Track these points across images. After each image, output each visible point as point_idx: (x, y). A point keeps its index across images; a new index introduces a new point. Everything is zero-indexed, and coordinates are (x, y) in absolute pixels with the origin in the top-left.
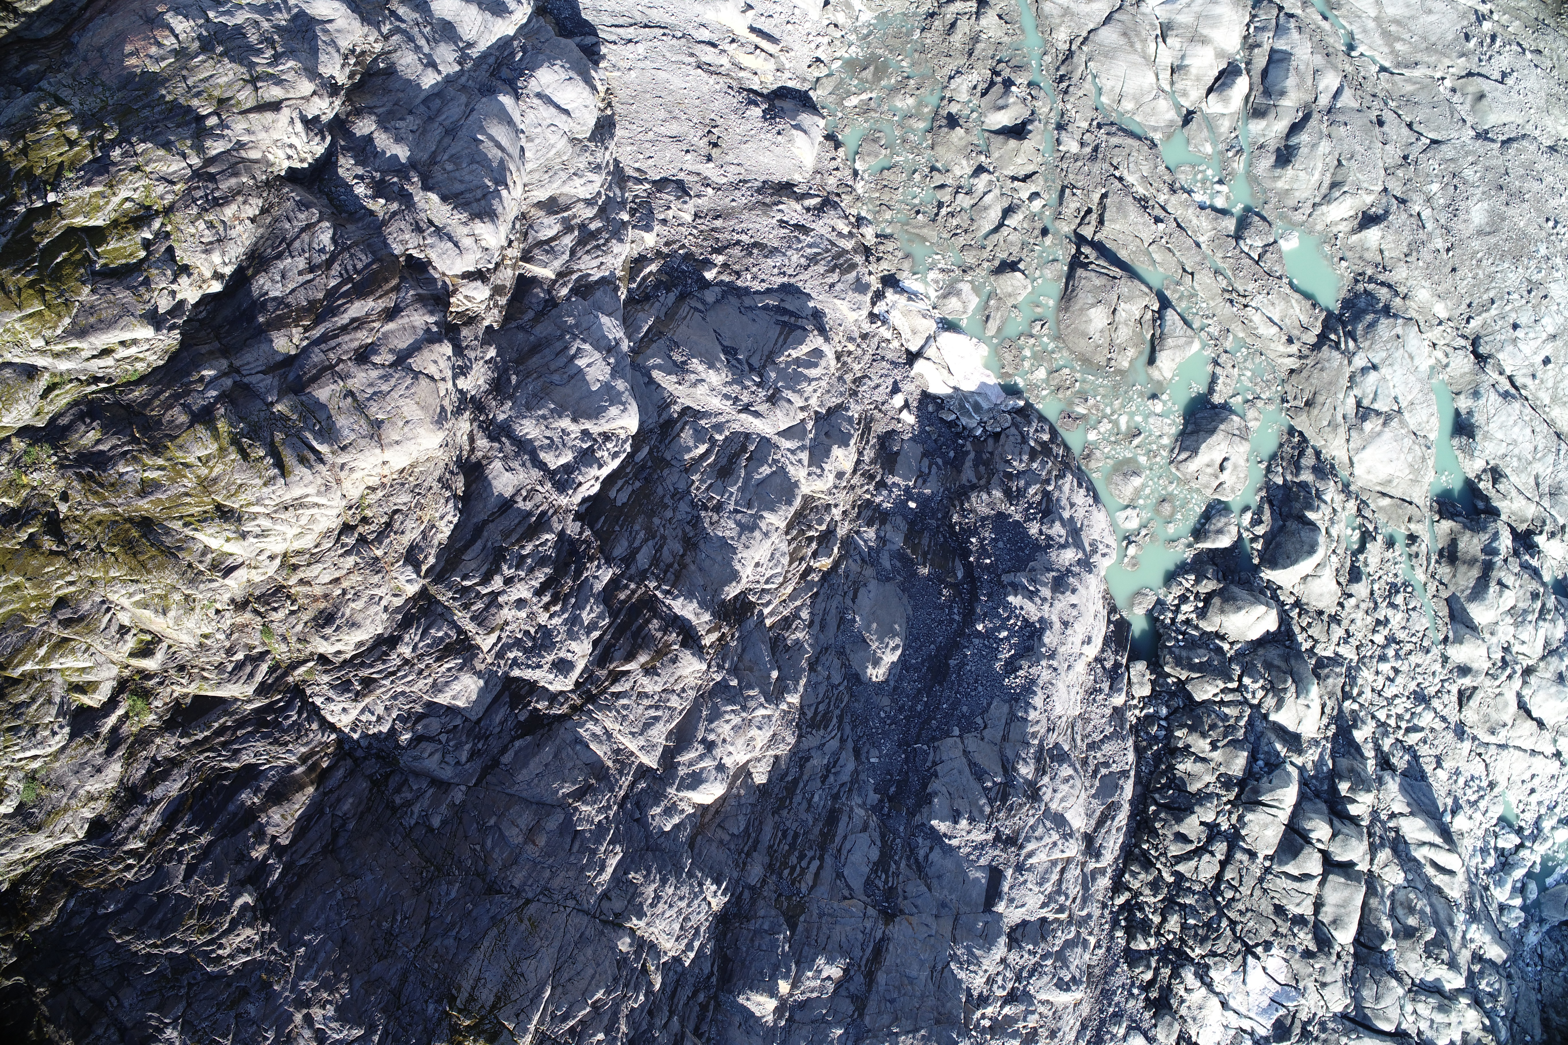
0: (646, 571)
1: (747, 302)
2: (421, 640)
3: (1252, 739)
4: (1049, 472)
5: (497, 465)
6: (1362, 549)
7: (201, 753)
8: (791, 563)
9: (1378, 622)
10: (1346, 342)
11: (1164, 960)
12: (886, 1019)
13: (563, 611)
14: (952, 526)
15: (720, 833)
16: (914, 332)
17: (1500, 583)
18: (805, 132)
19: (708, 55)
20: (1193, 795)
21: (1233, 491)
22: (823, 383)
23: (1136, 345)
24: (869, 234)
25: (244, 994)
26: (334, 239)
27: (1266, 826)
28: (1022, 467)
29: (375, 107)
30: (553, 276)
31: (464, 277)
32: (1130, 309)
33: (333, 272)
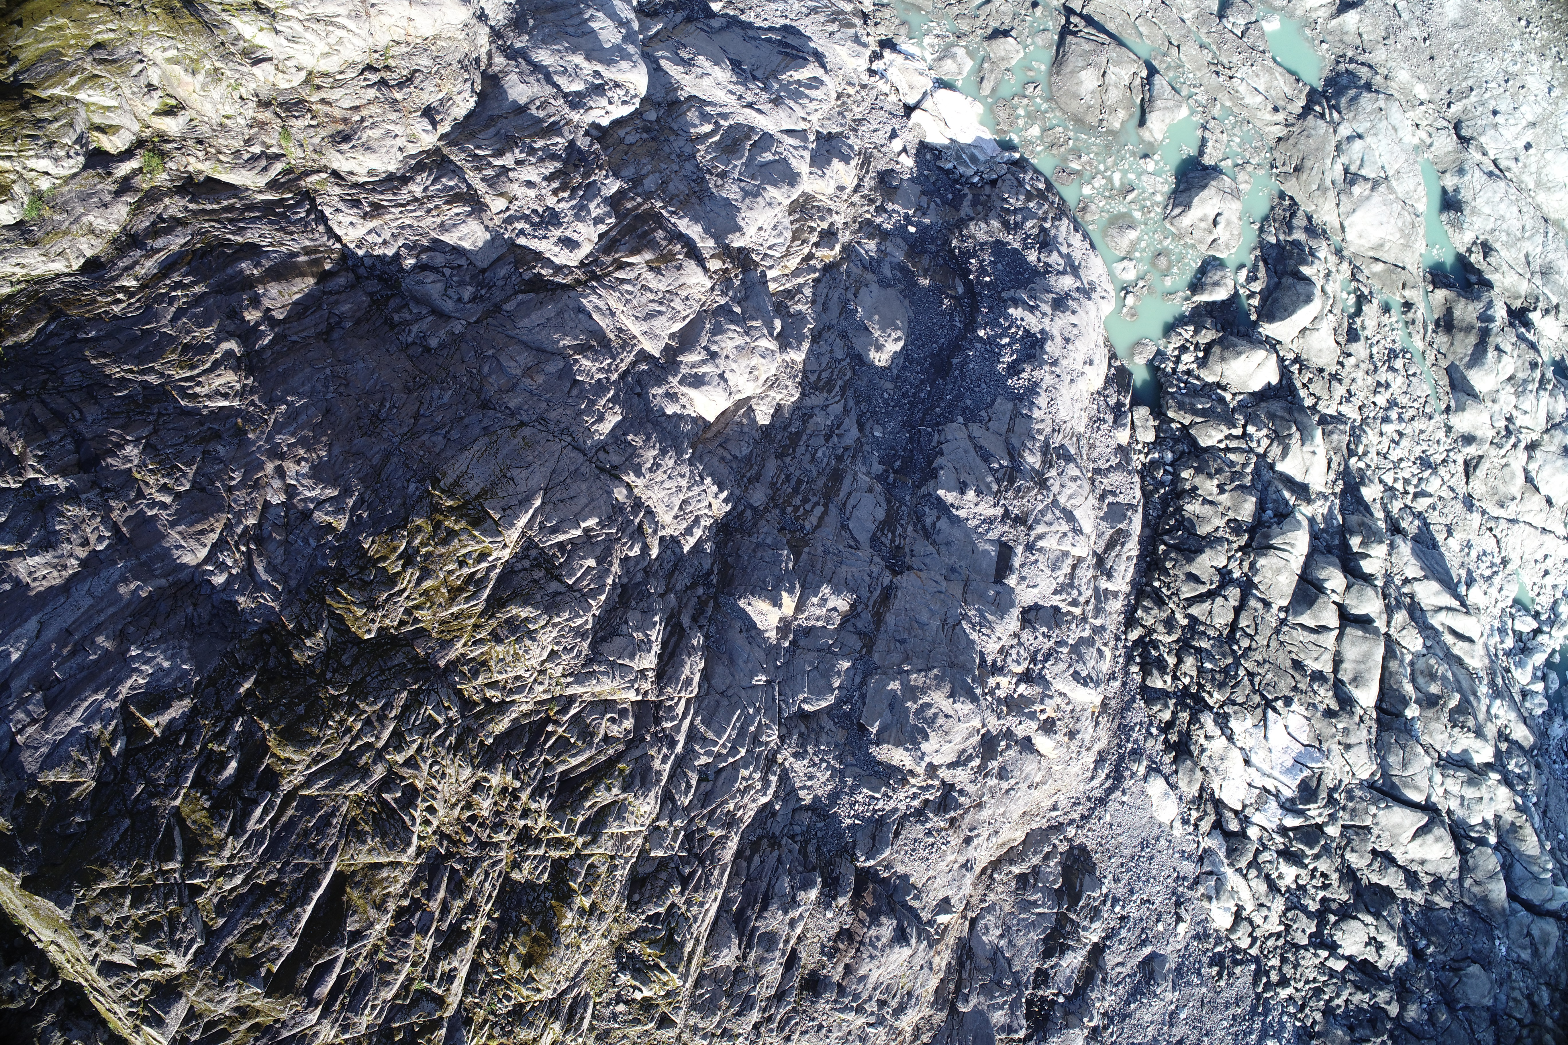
1: (751, 33)
2: (432, 184)
3: (1260, 487)
4: (1046, 213)
6: (1359, 312)
7: (207, 220)
8: (794, 239)
9: (1379, 384)
10: (1331, 114)
11: (1181, 704)
12: (896, 657)
13: (571, 197)
14: (951, 251)
15: (721, 451)
16: (911, 87)
17: (1497, 348)
20: (1203, 538)
21: (1227, 247)
22: (826, 107)
23: (1126, 108)
25: (216, 436)
27: (1279, 571)
28: (1019, 204)
32: (1119, 73)
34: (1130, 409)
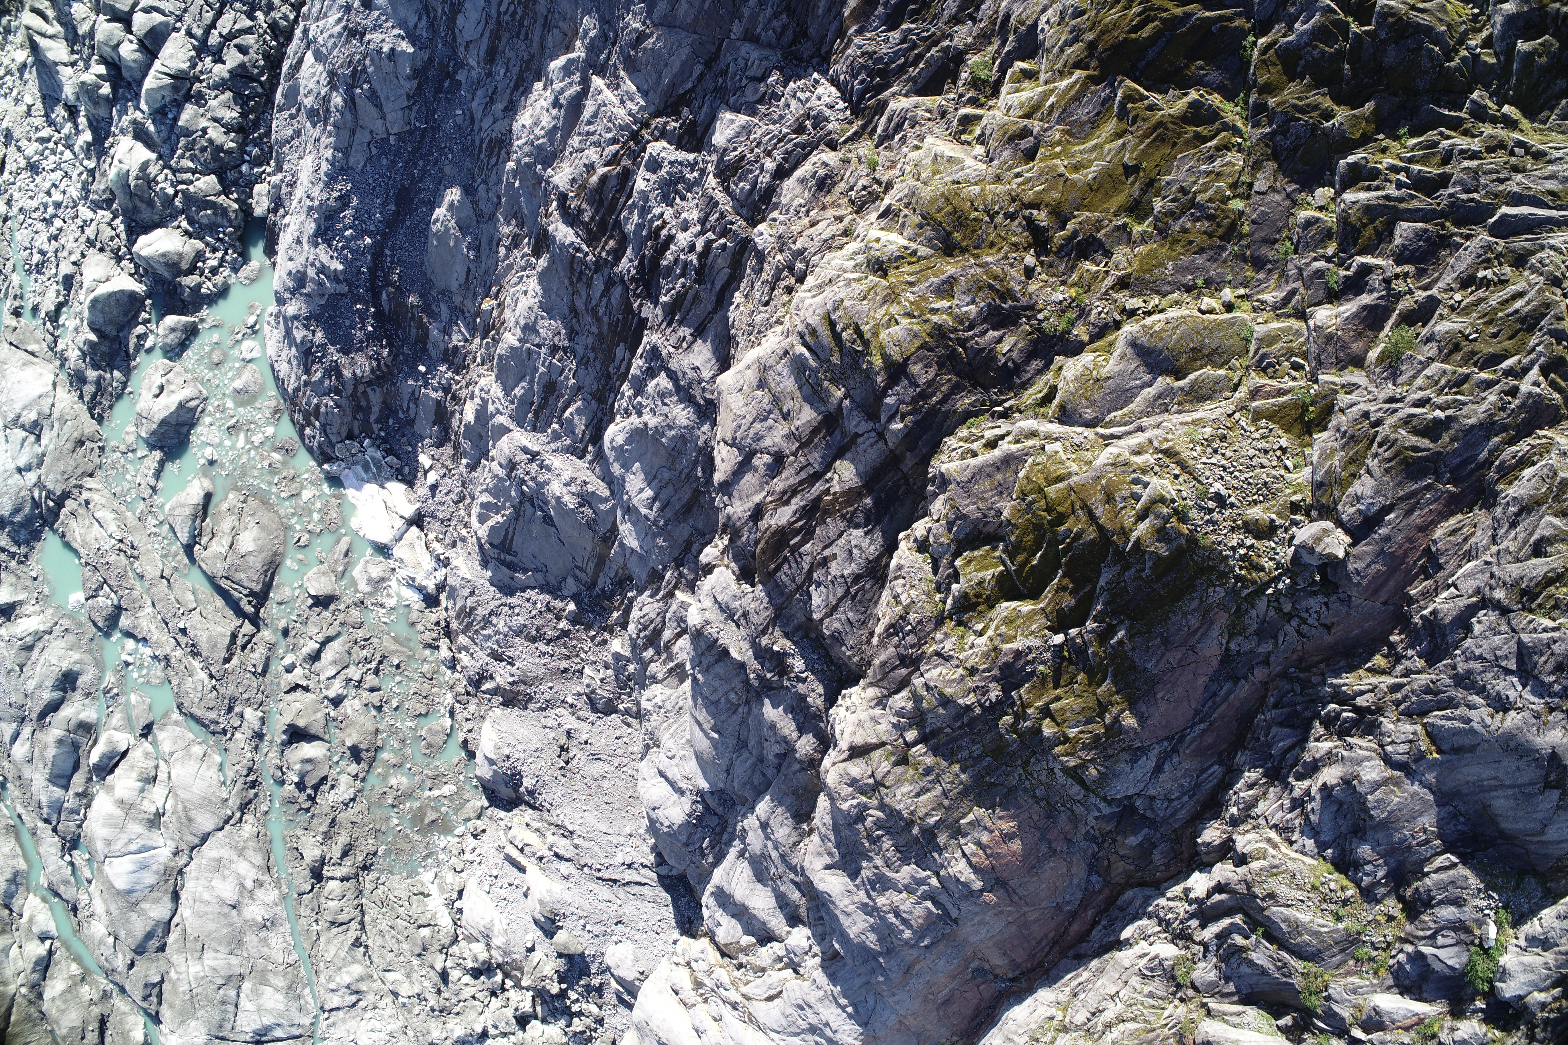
2: (757, 177)
3: (173, 137)
4: (305, 394)
5: (706, 372)
6: (59, 307)
7: (934, 34)
8: (505, 300)
9: (56, 239)
10: (40, 497)
13: (652, 222)
14: (390, 345)
18: (488, 759)
20: (228, 89)
24: (445, 651)
26: (810, 599)
27: (173, 58)
28: (326, 400)
29: (800, 771)
30: (677, 592)
31: (715, 566)
32: (219, 546)
33: (808, 559)
34: (269, 211)
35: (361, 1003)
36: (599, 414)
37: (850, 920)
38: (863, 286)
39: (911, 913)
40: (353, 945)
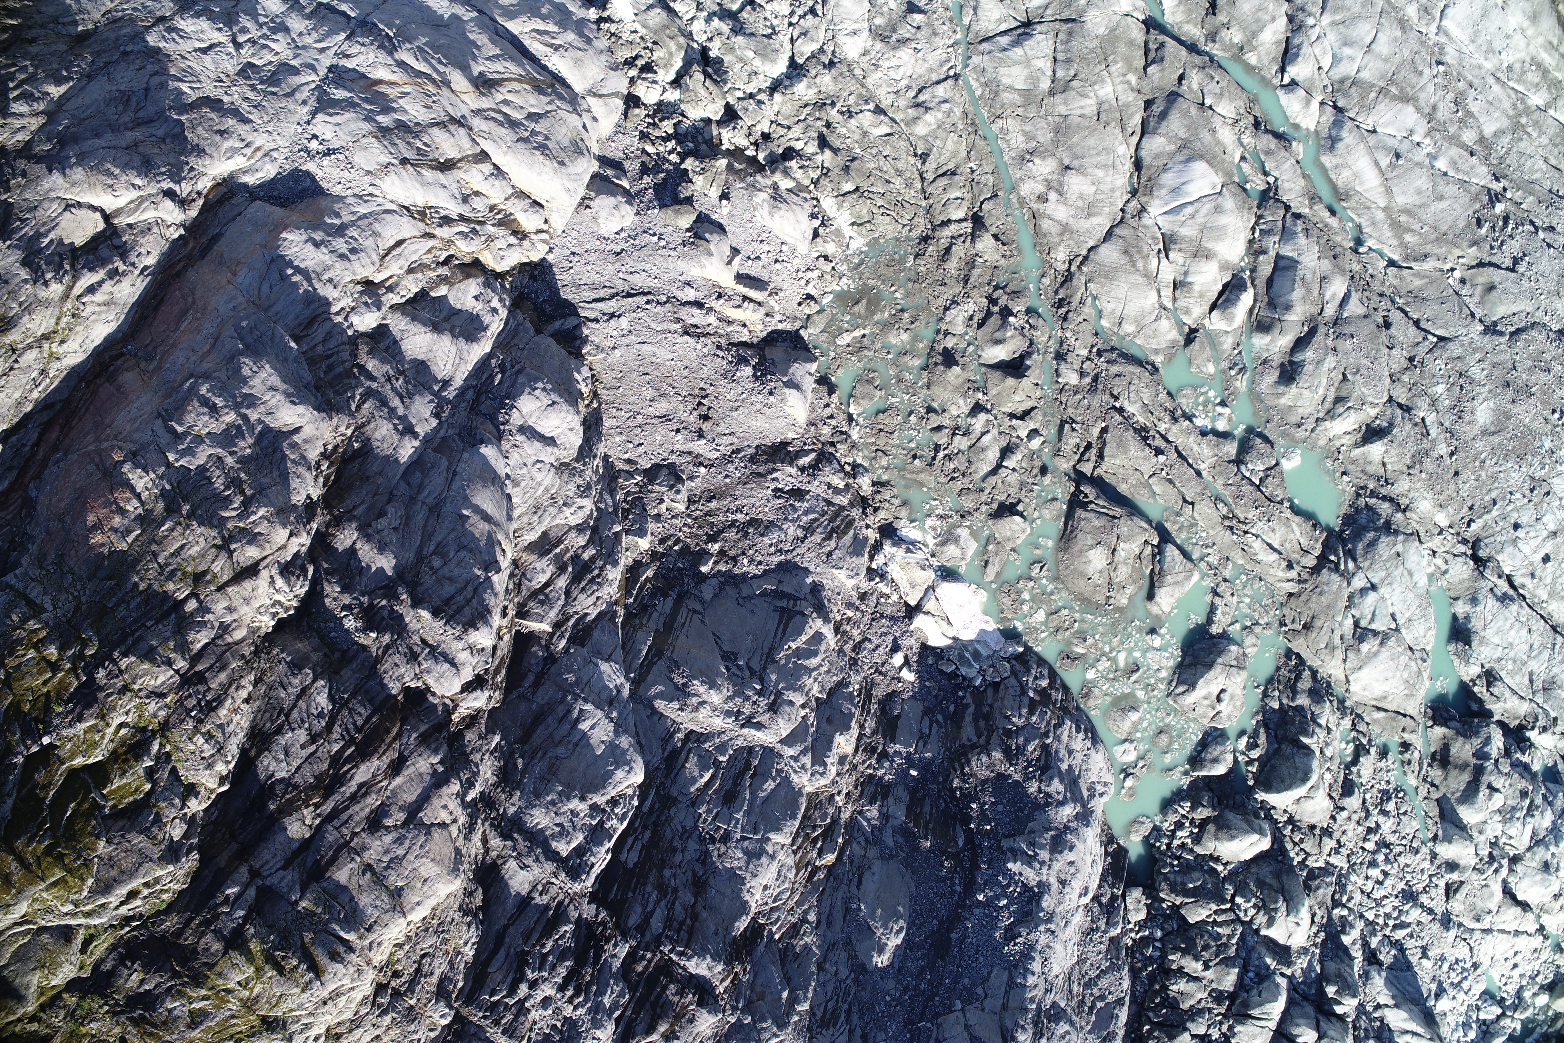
0: (660, 935)
1: (745, 591)
3: (1243, 955)
4: (1048, 723)
5: (512, 864)
6: (1355, 761)
8: (797, 874)
9: (1369, 830)
10: (1346, 563)
13: (586, 1001)
14: (953, 791)
16: (913, 585)
17: (1490, 786)
18: (797, 387)
19: (695, 316)
20: (1186, 1012)
21: (1229, 718)
22: (824, 667)
23: (1135, 581)
24: (865, 483)
26: (331, 697)
27: (1255, 1035)
28: (1021, 722)
29: (355, 507)
30: (550, 629)
31: (462, 692)
32: (1129, 548)
33: (335, 736)
34: (1124, 896)
35: (914, 93)
36: (668, 783)
37: (269, 383)
38: (284, 1007)
39: (198, 415)
40: (927, 155)
